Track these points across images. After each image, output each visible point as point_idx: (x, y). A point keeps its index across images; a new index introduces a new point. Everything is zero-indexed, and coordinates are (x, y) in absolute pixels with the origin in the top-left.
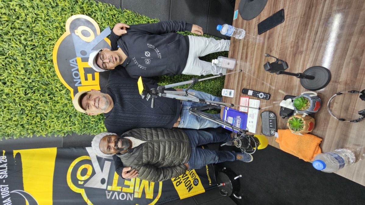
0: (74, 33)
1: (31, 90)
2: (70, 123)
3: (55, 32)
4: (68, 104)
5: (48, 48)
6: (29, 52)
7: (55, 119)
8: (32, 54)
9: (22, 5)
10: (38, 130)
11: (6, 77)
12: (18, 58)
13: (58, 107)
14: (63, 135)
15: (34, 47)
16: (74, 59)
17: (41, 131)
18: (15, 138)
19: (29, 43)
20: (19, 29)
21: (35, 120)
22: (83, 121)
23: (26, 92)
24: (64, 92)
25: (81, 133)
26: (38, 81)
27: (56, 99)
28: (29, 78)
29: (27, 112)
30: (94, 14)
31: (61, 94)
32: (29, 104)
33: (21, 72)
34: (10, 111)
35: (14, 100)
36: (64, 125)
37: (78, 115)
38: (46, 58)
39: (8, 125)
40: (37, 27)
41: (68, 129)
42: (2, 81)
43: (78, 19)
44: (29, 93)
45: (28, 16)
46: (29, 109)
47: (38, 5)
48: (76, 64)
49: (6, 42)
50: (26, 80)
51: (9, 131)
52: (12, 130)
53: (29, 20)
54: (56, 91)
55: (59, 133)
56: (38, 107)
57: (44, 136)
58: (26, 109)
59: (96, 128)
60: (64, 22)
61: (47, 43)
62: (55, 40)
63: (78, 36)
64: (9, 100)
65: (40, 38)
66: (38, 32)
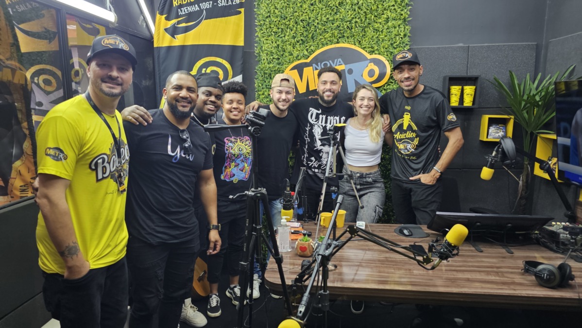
0: (370, 62)
1: (306, 24)
2: (270, 59)
3: (367, 46)
4: (292, 57)
5: (351, 40)
6: (344, 25)
7: (276, 45)
8: (343, 27)
9: (389, 20)
10: (263, 29)
11: (319, 6)
12: (338, 16)
13: (289, 48)
14: (257, 52)
15: (350, 28)
16: (342, 62)
17: (262, 32)
18: (255, 10)
19: (353, 25)
20: (366, 17)
21: (275, 27)
22: (273, 72)
23: (304, 20)
24: (306, 53)
25: (258, 70)
26: (316, 31)
27: (298, 46)
28: (318, 24)
29: (284, 21)
30: (393, 81)
31: (303, 50)
32: (292, 23)
33: (324, 18)
34: (284, 9)
35: (296, 12)
36: (269, 53)
37: (280, 67)
38: (340, 37)
39: (270, 5)
40: (370, 31)
41: (264, 56)
42: (314, 3)
43: (385, 66)
44: (303, 23)
45: (379, 24)
46: (287, 23)
47: (392, 32)
48: (337, 64)
49: (352, 7)
50: (317, 21)
51: (263, 5)
52: (265, 8)
53: (376, 25)
54: (306, 46)
55: (259, 48)
56: (288, 30)
57: (256, 35)
58: (286, 20)
59: (264, 86)
60: (379, 54)
61: (356, 39)
62: (360, 46)
63: (367, 66)
64: (296, 8)
65: (360, 34)
66: (365, 32)
